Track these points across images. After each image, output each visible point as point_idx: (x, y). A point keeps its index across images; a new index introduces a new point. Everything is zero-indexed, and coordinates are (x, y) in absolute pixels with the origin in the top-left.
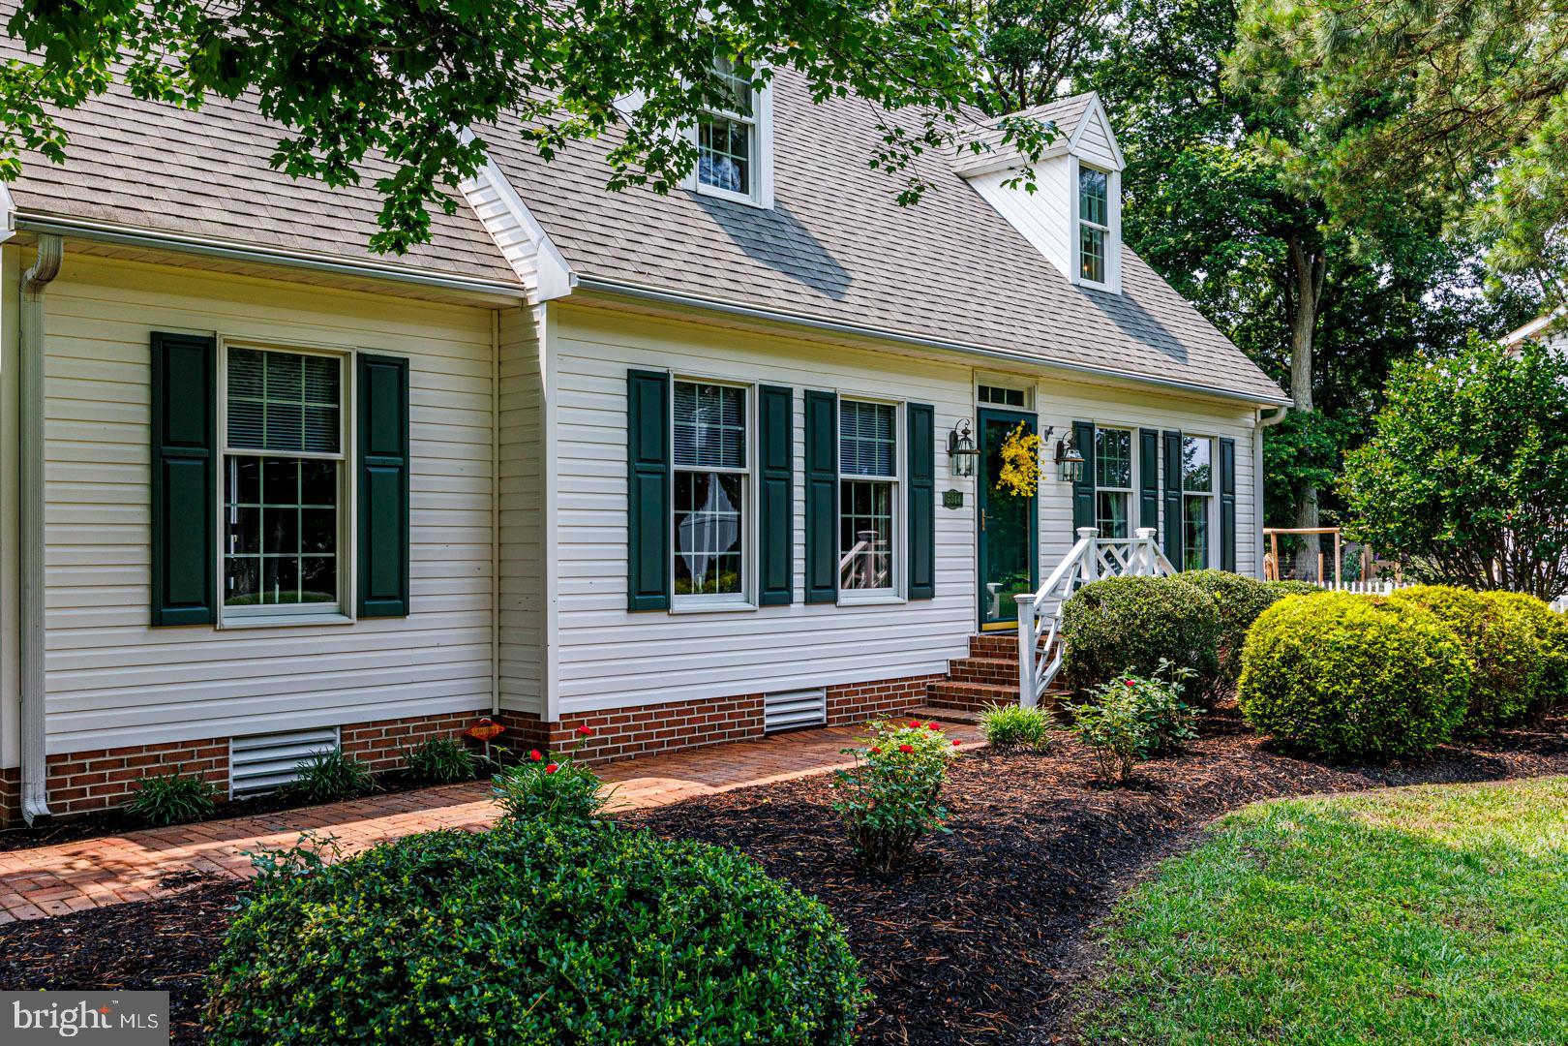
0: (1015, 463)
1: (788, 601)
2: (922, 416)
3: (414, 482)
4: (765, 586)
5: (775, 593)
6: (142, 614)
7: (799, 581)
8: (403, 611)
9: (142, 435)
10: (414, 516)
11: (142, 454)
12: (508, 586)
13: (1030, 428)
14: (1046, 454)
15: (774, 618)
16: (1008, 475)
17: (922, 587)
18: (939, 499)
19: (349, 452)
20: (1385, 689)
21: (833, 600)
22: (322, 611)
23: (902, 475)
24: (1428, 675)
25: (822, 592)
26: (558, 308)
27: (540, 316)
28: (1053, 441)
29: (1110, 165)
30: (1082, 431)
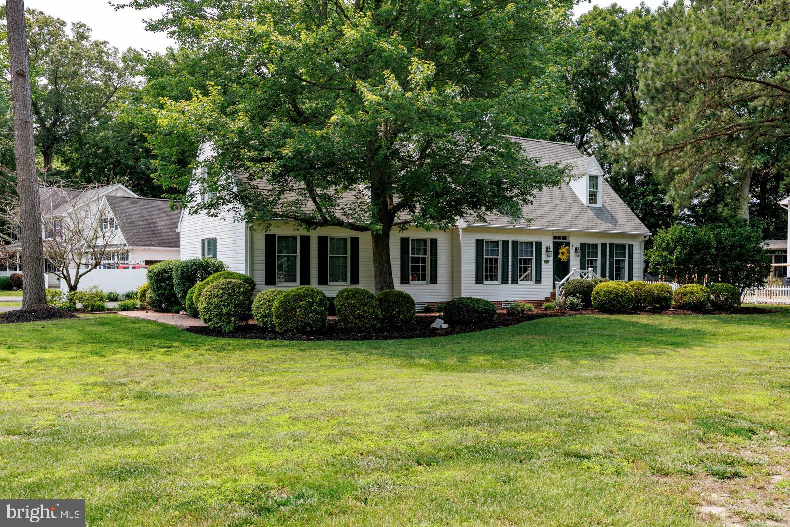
0: (563, 253)
1: (507, 283)
2: (539, 244)
3: (438, 260)
4: (503, 280)
5: (505, 281)
6: (400, 282)
7: (510, 279)
8: (436, 283)
9: (399, 254)
10: (438, 266)
11: (400, 257)
12: (454, 279)
13: (568, 244)
14: (572, 251)
15: (505, 286)
16: (560, 256)
17: (538, 280)
18: (543, 262)
19: (428, 255)
20: (612, 298)
21: (517, 283)
22: (424, 282)
23: (534, 257)
24: (621, 296)
25: (515, 281)
26: (463, 229)
27: (460, 230)
28: (574, 248)
29: (599, 174)
30: (583, 245)
